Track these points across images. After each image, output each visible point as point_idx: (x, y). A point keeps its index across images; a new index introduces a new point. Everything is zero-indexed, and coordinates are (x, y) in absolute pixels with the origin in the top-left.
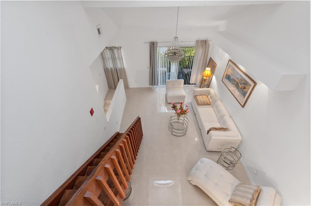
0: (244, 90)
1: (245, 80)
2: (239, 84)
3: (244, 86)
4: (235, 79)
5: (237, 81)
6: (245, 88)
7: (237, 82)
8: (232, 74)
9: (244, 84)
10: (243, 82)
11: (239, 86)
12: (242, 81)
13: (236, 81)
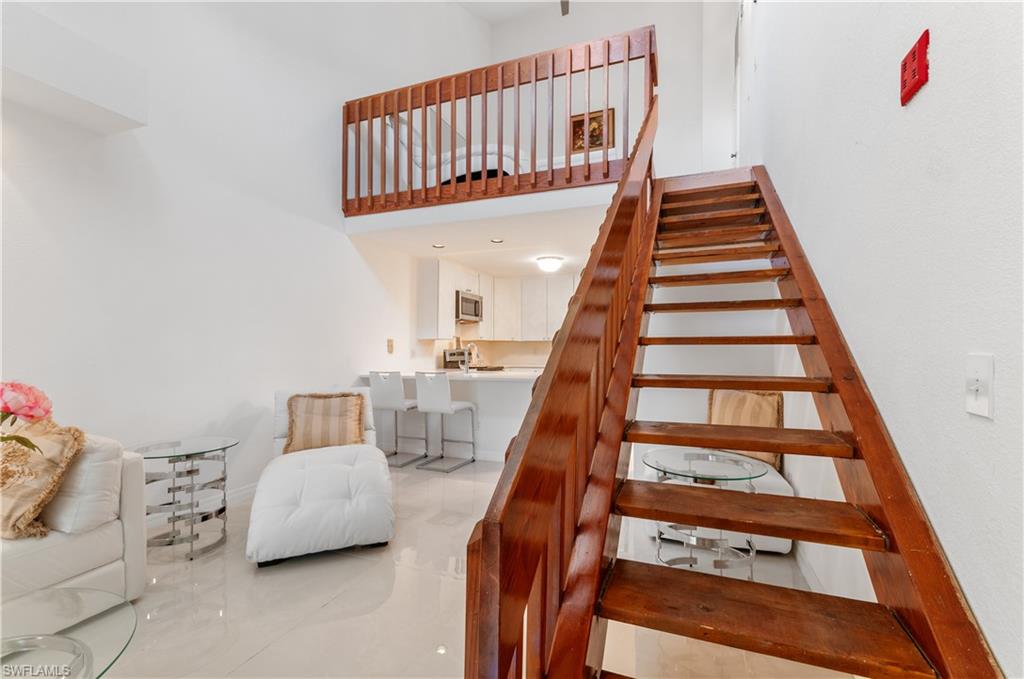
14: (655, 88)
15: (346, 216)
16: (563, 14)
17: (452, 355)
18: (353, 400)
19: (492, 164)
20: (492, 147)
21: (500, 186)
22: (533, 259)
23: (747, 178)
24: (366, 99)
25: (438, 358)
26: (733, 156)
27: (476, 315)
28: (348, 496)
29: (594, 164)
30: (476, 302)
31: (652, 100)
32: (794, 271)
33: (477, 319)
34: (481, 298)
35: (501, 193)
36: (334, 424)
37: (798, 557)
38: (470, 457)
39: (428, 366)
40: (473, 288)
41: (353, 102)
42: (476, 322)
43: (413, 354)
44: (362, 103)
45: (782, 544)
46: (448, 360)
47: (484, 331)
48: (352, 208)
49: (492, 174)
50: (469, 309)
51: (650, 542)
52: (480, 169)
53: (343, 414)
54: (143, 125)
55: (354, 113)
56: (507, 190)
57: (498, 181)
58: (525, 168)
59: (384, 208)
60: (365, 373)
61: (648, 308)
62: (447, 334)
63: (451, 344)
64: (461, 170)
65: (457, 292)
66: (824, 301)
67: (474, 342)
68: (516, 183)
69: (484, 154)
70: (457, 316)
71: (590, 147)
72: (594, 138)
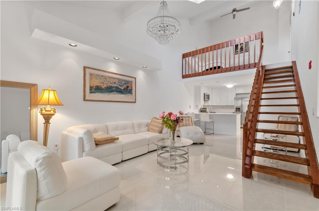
0: (128, 89)
1: (123, 80)
2: (120, 87)
3: (126, 85)
4: (111, 85)
5: (116, 85)
6: (128, 87)
7: (116, 87)
8: (103, 83)
9: (125, 84)
10: (123, 83)
11: (121, 89)
12: (121, 83)
13: (113, 87)
14: (262, 43)
15: (183, 78)
16: (233, 19)
17: (203, 109)
18: (190, 118)
19: (219, 65)
20: (219, 61)
21: (221, 70)
22: (225, 85)
23: (290, 65)
24: (188, 53)
25: (199, 110)
26: (289, 52)
27: (208, 99)
28: (197, 134)
29: (246, 65)
30: (208, 96)
31: (262, 47)
32: (297, 91)
33: (208, 100)
34: (209, 94)
35: (221, 72)
36: (187, 122)
37: (300, 152)
38: (212, 133)
39: (197, 112)
40: (207, 92)
41: (185, 54)
42: (208, 101)
43: (194, 109)
44: (187, 54)
45: (296, 150)
46: (202, 110)
47: (210, 103)
48: (184, 77)
49: (219, 67)
50: (207, 97)
51: (262, 148)
52: (216, 66)
53: (189, 120)
54: (160, 70)
55: (185, 56)
56: (223, 71)
57: (220, 70)
58: (228, 66)
59: (192, 77)
60: (187, 113)
61: (262, 99)
62: (202, 104)
63: (202, 106)
64: (211, 66)
65: (204, 94)
66: (303, 98)
67: (211, 106)
68: (225, 70)
69: (217, 62)
70: (204, 99)
71: (240, 51)
72: (242, 49)
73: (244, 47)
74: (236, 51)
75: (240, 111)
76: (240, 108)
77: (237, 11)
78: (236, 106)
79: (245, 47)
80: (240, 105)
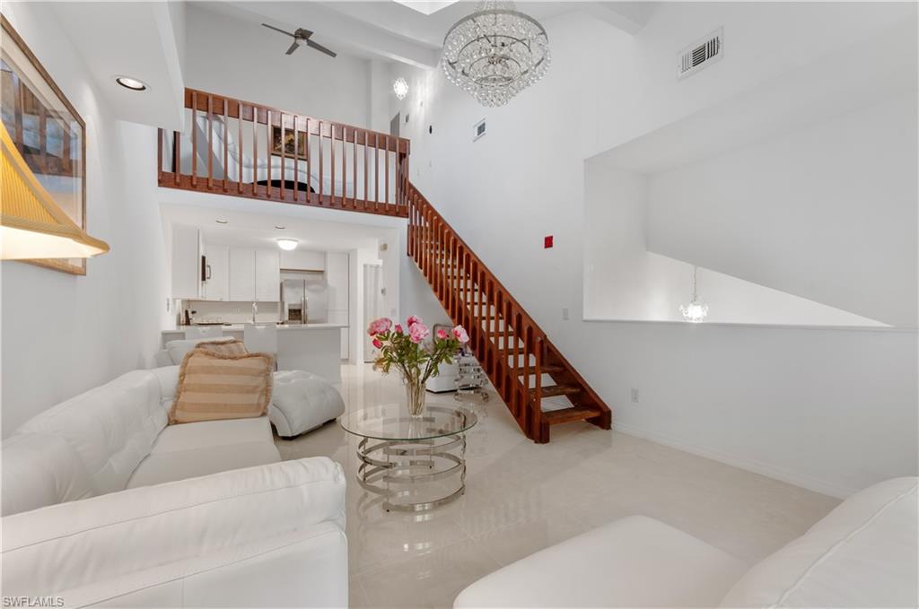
15: (160, 186)
35: (308, 202)
48: (168, 180)
49: (303, 187)
59: (210, 190)
65: (204, 258)
70: (203, 279)
71: (286, 152)
72: (290, 145)
73: (296, 143)
74: (275, 146)
75: (300, 319)
76: (300, 311)
77: (311, 44)
78: (289, 305)
79: (299, 146)
80: (299, 302)
